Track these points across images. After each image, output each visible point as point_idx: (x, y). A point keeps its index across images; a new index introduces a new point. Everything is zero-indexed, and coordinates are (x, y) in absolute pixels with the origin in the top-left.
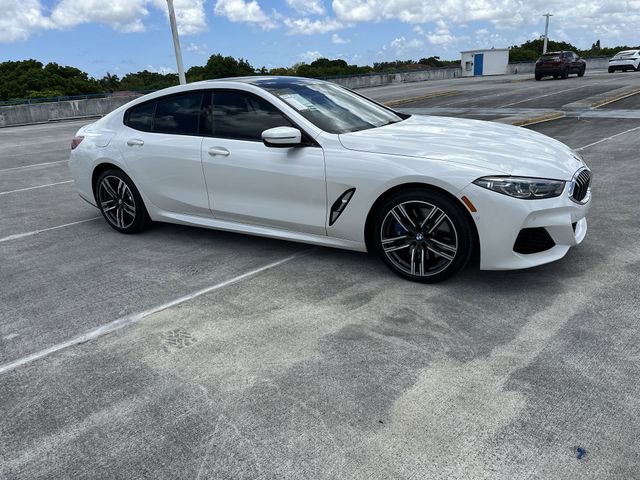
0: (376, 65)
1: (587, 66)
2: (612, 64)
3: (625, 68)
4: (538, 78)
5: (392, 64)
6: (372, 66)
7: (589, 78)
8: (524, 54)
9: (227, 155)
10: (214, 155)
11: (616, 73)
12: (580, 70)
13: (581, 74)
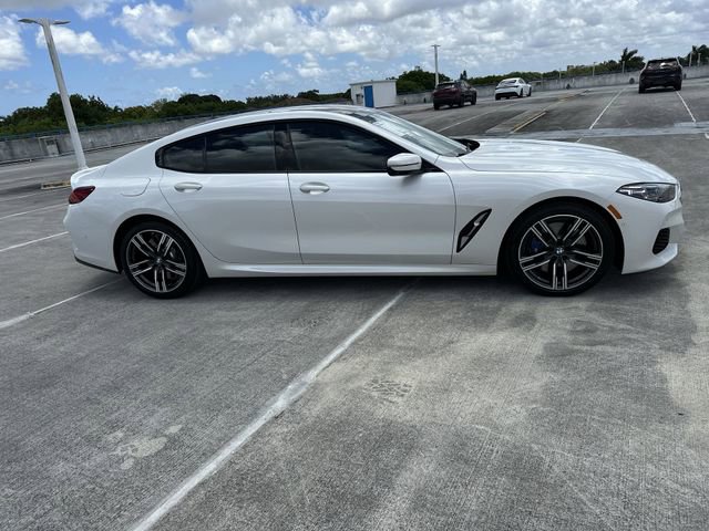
0: (249, 100)
1: (478, 94)
2: (498, 91)
3: (508, 95)
4: (437, 108)
5: (268, 99)
6: (245, 102)
7: (483, 106)
8: (405, 85)
9: (326, 191)
10: (308, 191)
11: (503, 100)
12: (473, 99)
13: (473, 103)
